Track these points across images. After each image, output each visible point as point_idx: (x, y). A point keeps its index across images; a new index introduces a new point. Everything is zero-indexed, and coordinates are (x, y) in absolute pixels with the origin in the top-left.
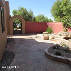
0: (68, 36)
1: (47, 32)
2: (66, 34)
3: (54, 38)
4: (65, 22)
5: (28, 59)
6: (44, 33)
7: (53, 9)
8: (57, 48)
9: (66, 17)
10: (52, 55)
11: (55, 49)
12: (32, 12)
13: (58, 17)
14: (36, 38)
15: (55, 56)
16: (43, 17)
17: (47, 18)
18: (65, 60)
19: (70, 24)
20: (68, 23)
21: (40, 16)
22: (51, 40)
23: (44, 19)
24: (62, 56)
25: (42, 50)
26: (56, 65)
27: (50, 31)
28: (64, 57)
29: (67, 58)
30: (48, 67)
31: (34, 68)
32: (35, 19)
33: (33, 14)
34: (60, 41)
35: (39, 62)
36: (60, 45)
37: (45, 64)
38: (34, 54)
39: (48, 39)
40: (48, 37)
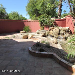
0: (45, 33)
1: (25, 31)
2: (44, 32)
3: (34, 37)
4: (42, 21)
5: (12, 60)
6: (21, 32)
7: (29, 7)
8: (39, 45)
9: (42, 15)
10: (37, 52)
11: (37, 46)
12: (4, 9)
13: (34, 15)
14: (14, 38)
15: (40, 53)
16: (17, 15)
17: (21, 15)
18: (49, 54)
19: (46, 22)
20: (45, 21)
21: (14, 14)
22: (30, 39)
23: (19, 17)
24: (46, 51)
25: (25, 50)
26: (42, 61)
27: (28, 30)
28: (47, 52)
29: (50, 53)
30: (36, 64)
31: (23, 68)
32: (8, 17)
33: (5, 10)
34: (39, 38)
35: (25, 61)
36: (41, 42)
37: (33, 62)
38: (17, 54)
39: (27, 38)
40: (27, 35)
